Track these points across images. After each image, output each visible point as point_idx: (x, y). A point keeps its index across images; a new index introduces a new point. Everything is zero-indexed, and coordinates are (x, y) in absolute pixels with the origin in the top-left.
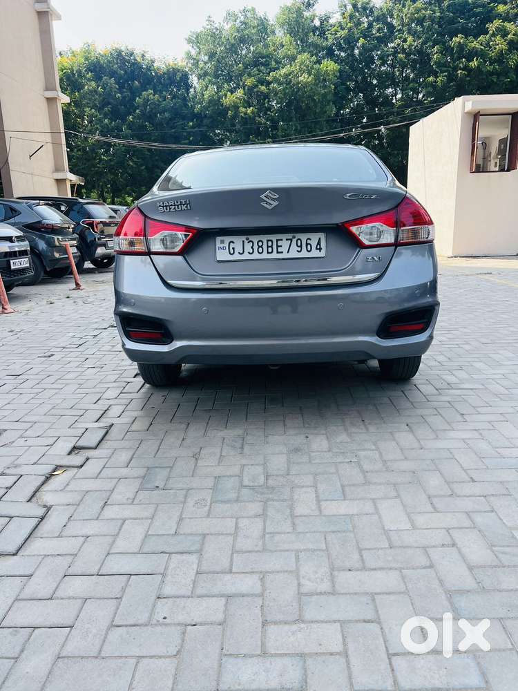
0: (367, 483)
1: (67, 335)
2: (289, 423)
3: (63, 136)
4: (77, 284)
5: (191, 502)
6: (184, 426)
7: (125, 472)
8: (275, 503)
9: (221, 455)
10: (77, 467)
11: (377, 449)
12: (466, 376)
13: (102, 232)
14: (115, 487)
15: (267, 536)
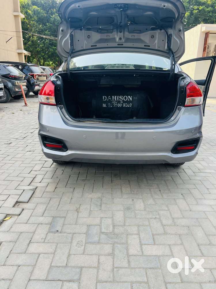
0: (165, 233)
1: (19, 132)
2: (124, 190)
3: (21, 33)
4: (26, 104)
5: (75, 243)
6: (72, 190)
7: (41, 219)
8: (118, 245)
9: (90, 210)
10: (17, 215)
11: (169, 210)
12: (206, 165)
13: (38, 79)
14: (35, 230)
15: (115, 269)
